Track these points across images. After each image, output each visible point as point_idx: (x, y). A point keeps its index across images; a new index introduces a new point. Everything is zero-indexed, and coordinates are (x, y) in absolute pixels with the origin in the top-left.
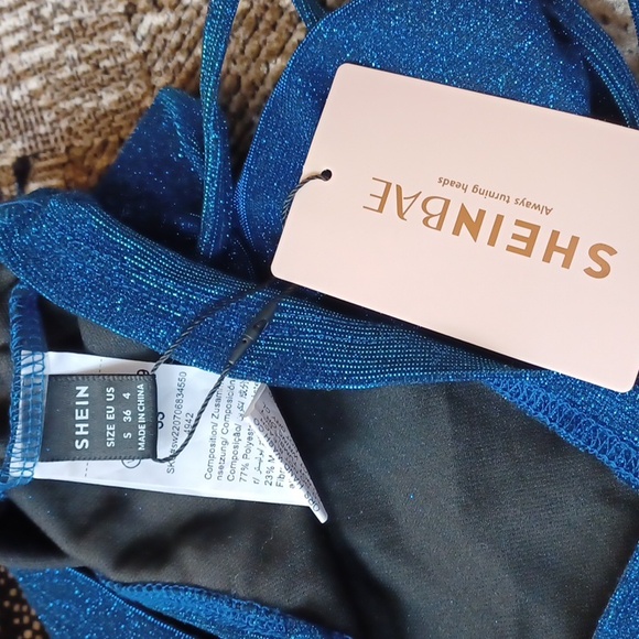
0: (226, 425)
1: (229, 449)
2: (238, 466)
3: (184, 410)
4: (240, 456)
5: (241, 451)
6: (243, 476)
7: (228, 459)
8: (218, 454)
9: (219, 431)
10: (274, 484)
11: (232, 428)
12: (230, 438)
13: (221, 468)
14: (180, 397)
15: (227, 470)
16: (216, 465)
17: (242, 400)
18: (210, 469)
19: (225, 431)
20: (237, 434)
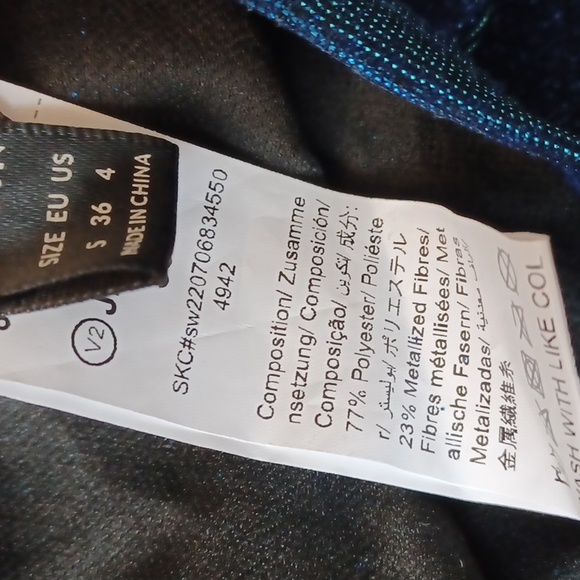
0: (312, 299)
1: (319, 355)
2: (341, 395)
3: (217, 256)
4: (344, 372)
5: (348, 361)
6: (353, 419)
7: (317, 374)
8: (290, 361)
9: (294, 313)
10: (416, 444)
11: (326, 308)
12: (322, 330)
13: (298, 396)
14: (209, 225)
15: (313, 401)
16: (285, 386)
17: (346, 251)
18: (270, 395)
19: (308, 313)
20: (337, 323)
